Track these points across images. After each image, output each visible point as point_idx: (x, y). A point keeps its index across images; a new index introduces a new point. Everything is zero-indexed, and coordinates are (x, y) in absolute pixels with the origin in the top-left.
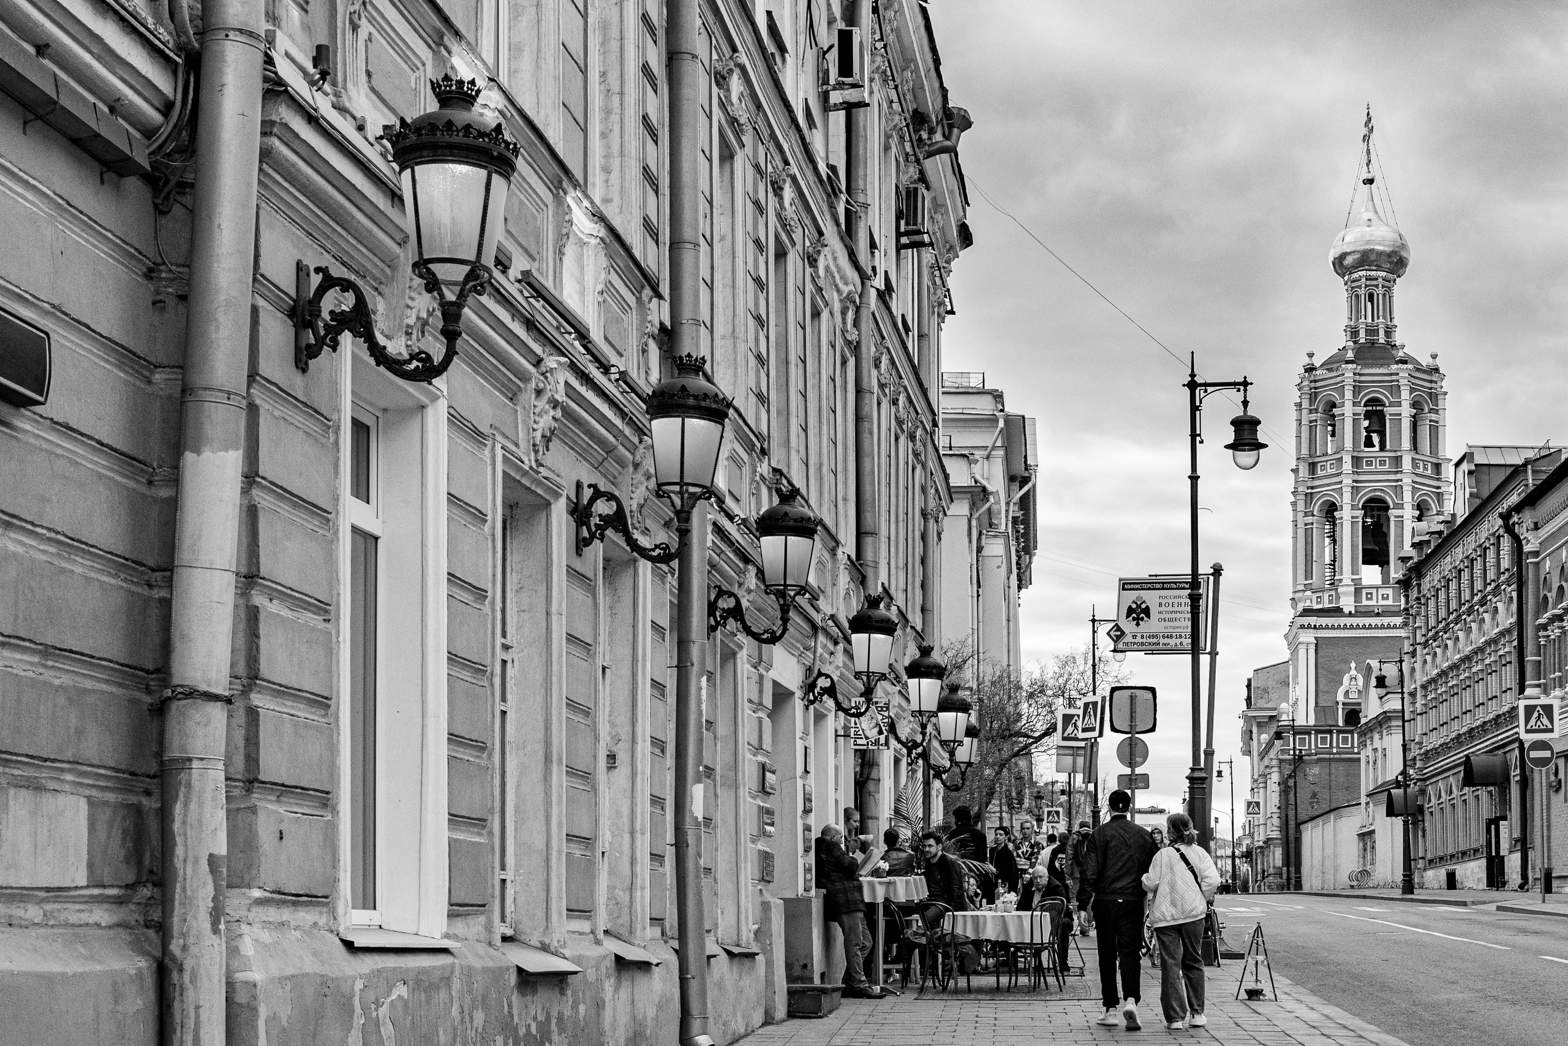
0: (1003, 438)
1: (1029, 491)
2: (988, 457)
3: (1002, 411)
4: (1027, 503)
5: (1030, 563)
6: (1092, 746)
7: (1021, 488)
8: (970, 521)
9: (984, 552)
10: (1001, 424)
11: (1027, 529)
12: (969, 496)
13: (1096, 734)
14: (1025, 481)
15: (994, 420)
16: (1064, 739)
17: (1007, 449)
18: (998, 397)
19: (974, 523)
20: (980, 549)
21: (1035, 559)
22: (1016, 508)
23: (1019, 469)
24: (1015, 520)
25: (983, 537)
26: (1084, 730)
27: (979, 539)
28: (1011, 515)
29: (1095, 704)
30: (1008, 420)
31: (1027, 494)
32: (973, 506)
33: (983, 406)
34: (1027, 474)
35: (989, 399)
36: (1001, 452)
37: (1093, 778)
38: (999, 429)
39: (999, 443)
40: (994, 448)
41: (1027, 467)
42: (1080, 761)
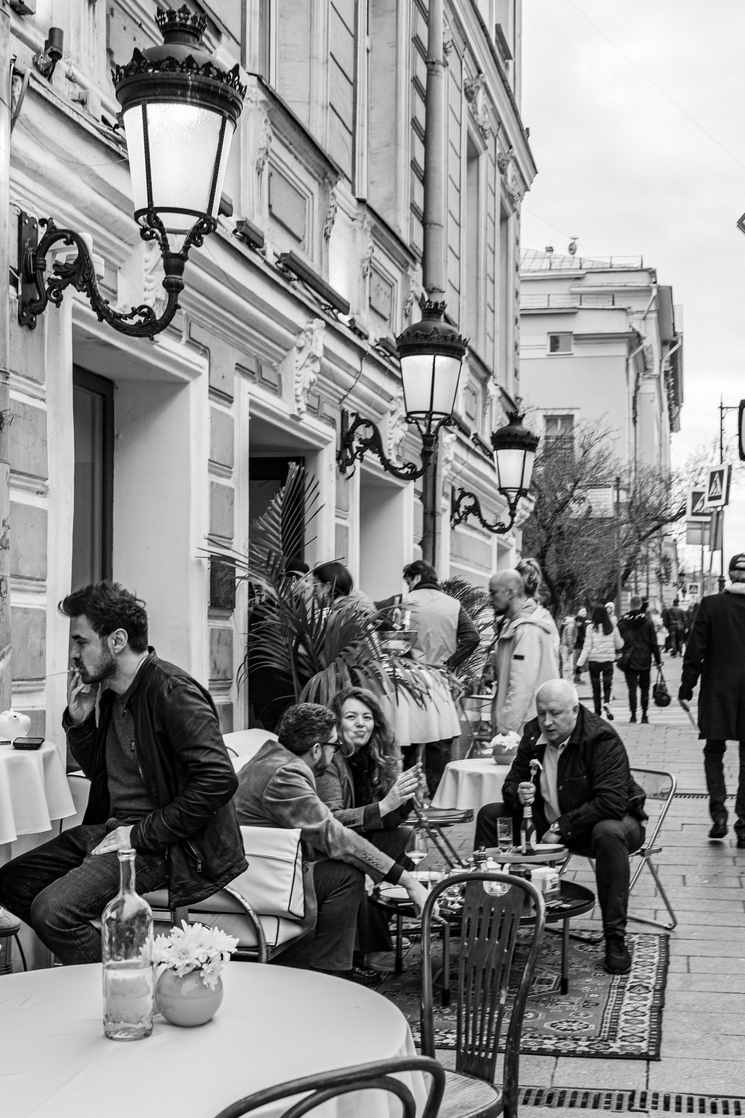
0: (656, 303)
1: (676, 351)
2: (644, 319)
3: (655, 282)
4: (675, 360)
5: (679, 413)
6: (718, 513)
7: (671, 349)
8: (627, 360)
9: (641, 390)
10: (654, 293)
11: (676, 381)
12: (627, 340)
13: (722, 501)
14: (674, 344)
15: (649, 290)
16: (694, 514)
17: (660, 312)
18: (652, 273)
19: (631, 361)
20: (637, 388)
21: (683, 410)
22: (668, 364)
23: (670, 336)
24: (666, 373)
25: (640, 379)
26: (711, 499)
27: (637, 380)
28: (663, 370)
29: (721, 473)
30: (660, 290)
31: (676, 353)
32: (631, 349)
33: (642, 280)
34: (674, 339)
35: (645, 276)
36: (654, 315)
37: (719, 545)
38: (652, 297)
39: (653, 308)
40: (649, 312)
41: (675, 335)
42: (707, 533)
